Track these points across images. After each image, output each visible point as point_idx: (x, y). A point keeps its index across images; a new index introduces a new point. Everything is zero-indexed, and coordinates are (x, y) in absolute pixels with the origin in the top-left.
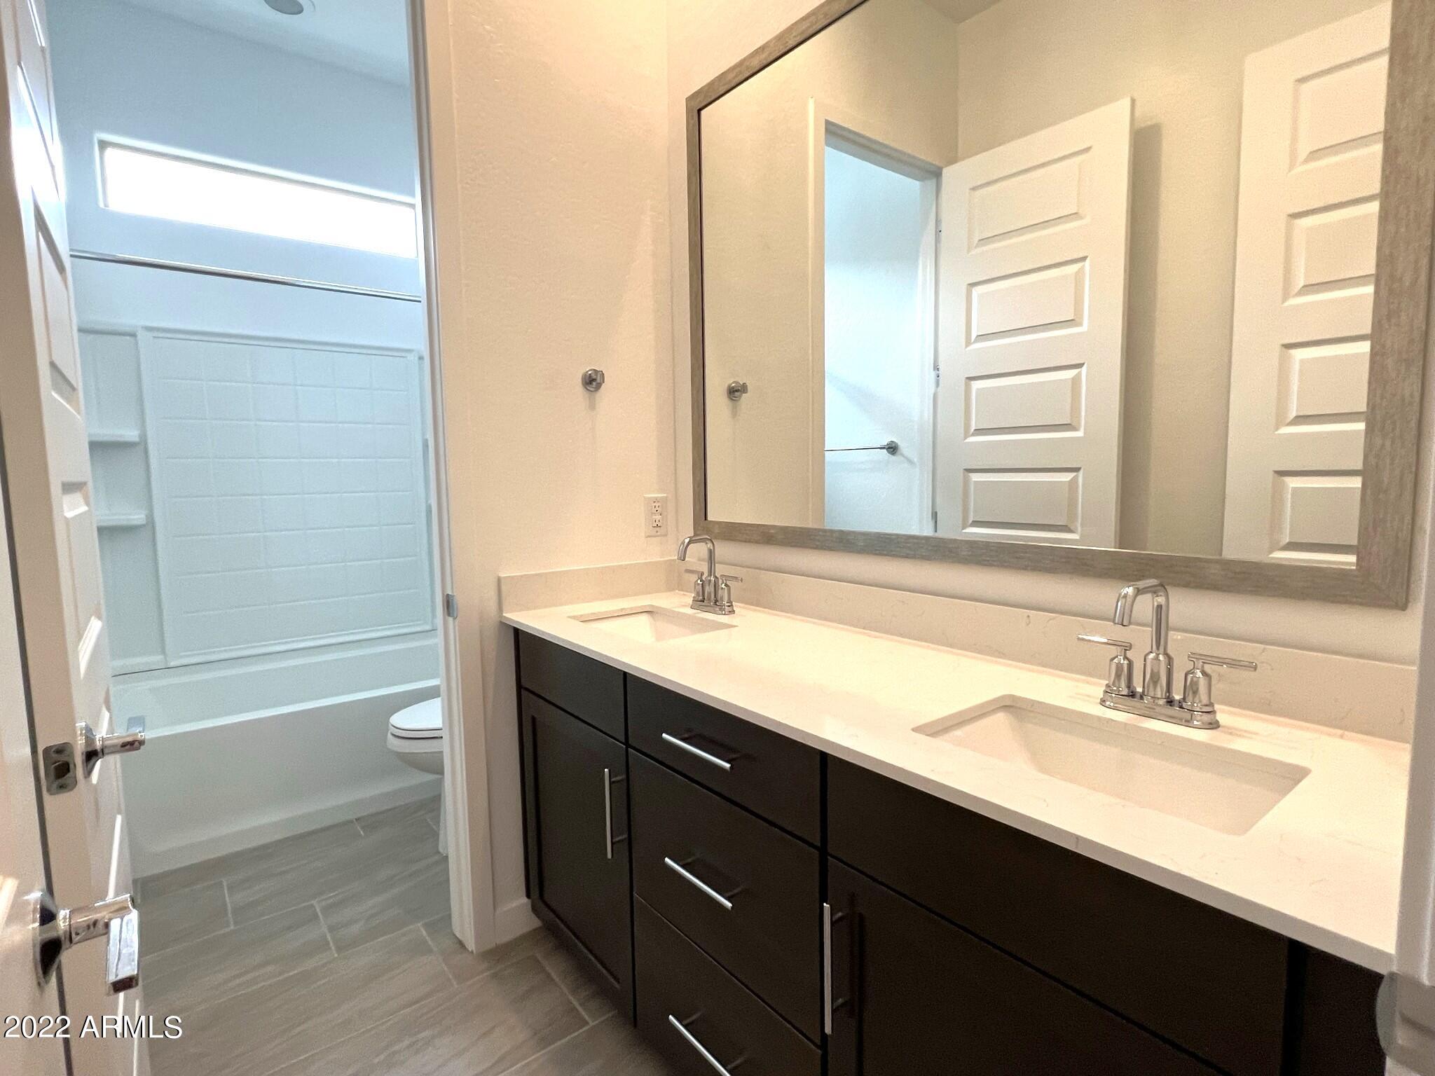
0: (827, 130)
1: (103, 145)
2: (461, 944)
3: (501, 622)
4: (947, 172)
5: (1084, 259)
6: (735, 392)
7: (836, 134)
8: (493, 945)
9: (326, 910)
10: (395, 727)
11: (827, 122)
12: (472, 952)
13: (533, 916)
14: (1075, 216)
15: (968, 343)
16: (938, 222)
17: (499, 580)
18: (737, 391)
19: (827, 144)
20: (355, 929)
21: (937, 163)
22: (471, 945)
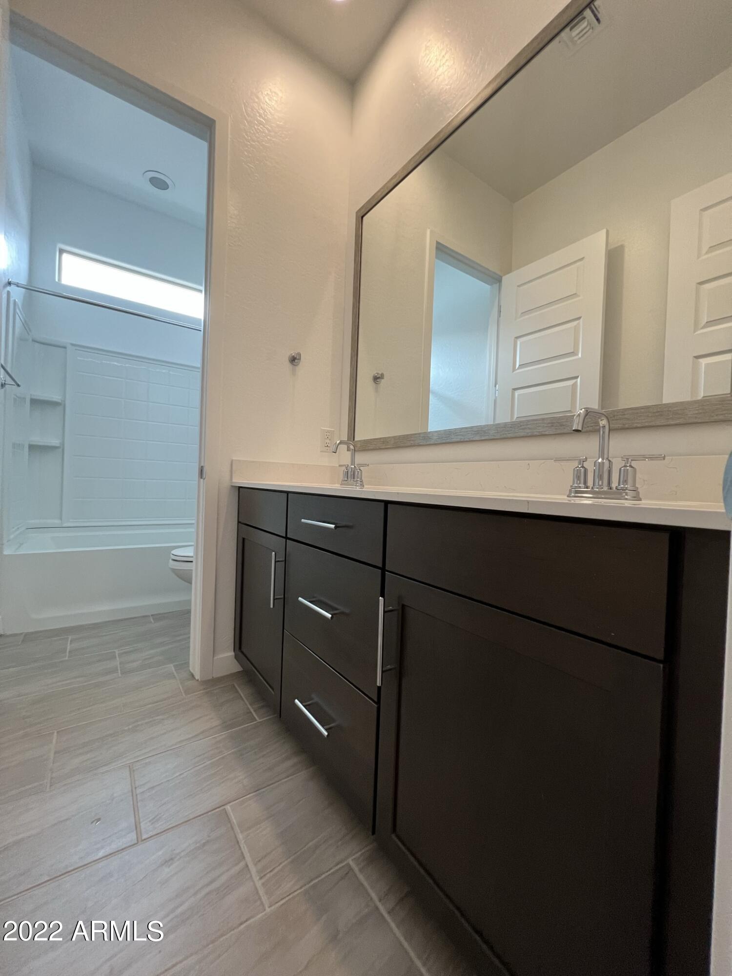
0: (437, 248)
1: (62, 251)
2: (193, 676)
3: (232, 486)
4: (505, 279)
5: (579, 318)
6: (377, 379)
7: (442, 250)
8: (210, 678)
9: (120, 655)
10: (174, 555)
11: (438, 243)
12: (198, 680)
13: (235, 661)
14: (575, 295)
15: (514, 369)
16: (500, 307)
17: (232, 461)
18: (379, 378)
19: (437, 257)
20: (135, 665)
21: (499, 273)
22: (197, 677)
